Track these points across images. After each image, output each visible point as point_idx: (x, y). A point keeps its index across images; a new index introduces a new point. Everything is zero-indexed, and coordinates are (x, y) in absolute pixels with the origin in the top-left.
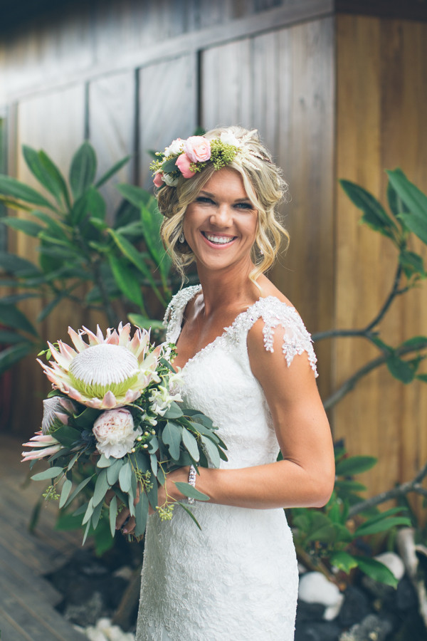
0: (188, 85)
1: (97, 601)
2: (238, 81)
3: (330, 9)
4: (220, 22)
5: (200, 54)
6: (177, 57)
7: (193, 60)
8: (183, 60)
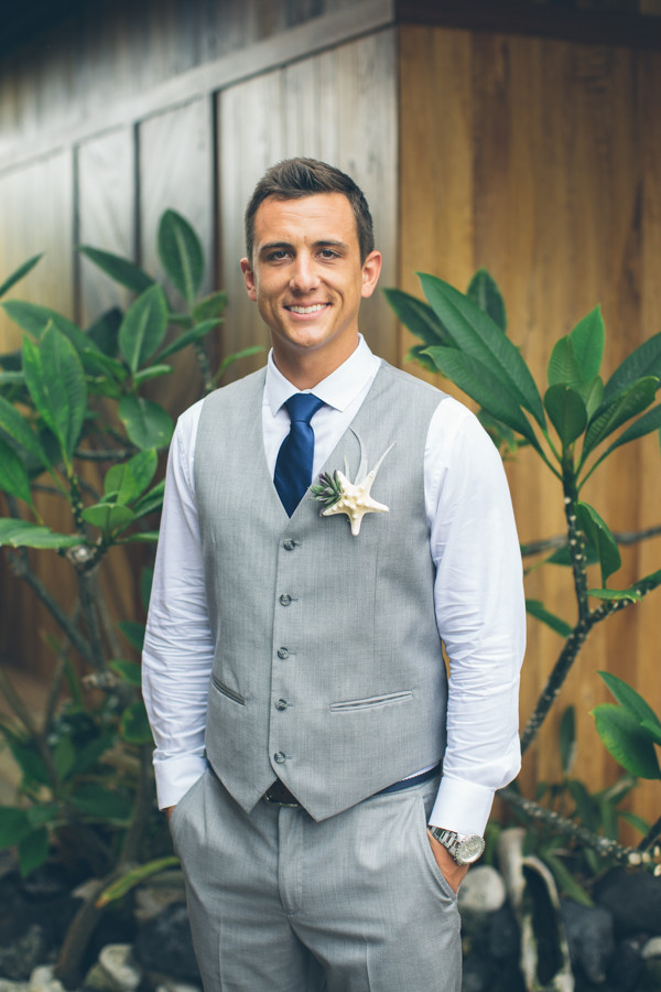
0: (201, 146)
1: (33, 939)
2: (266, 137)
3: (388, 17)
4: (240, 46)
5: (216, 97)
6: (187, 104)
7: (205, 107)
8: (195, 106)
